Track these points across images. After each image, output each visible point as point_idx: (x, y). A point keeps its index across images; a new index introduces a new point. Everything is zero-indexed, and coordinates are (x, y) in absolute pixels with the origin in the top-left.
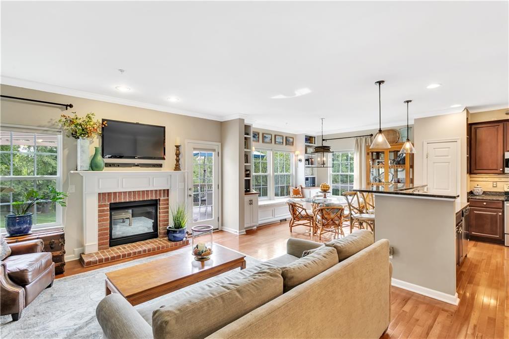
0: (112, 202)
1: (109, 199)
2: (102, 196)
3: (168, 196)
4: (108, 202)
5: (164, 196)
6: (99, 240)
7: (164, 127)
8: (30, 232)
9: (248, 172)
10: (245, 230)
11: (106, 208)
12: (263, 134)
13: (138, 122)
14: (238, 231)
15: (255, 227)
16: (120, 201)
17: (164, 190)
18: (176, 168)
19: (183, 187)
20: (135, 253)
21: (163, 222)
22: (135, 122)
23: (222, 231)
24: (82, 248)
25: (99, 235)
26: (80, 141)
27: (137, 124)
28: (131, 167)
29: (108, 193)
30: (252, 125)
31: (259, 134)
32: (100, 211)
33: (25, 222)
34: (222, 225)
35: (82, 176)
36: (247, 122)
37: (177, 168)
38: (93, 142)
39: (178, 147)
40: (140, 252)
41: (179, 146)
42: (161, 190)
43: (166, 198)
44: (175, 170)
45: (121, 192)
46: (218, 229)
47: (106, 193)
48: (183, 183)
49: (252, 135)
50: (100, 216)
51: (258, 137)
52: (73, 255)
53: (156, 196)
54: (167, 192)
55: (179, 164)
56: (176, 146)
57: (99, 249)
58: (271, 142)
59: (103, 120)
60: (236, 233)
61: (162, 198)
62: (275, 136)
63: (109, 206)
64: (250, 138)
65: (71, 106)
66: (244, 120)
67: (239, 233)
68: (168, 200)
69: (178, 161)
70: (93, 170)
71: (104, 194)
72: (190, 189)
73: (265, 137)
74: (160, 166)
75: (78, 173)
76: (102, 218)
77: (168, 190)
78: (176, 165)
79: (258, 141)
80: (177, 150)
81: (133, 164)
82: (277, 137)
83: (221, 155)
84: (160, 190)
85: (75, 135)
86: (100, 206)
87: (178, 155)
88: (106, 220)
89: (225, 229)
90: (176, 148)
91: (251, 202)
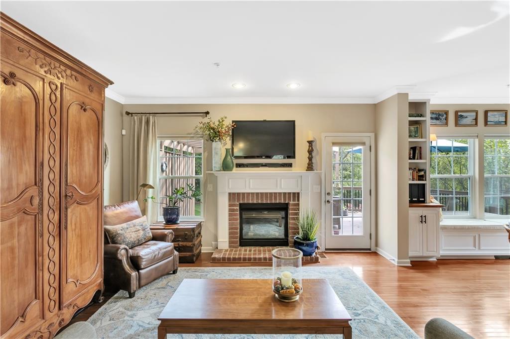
0: (241, 202)
1: (239, 200)
2: (232, 196)
3: (298, 200)
4: (237, 202)
5: (294, 200)
6: (230, 238)
7: (294, 122)
8: (178, 222)
9: (422, 173)
10: (409, 260)
11: (235, 208)
12: (456, 112)
13: (265, 119)
14: (396, 260)
15: (434, 259)
16: (248, 202)
17: (294, 194)
18: (308, 168)
19: (319, 191)
20: (255, 259)
21: (292, 229)
22: (262, 120)
23: (375, 254)
24: (216, 243)
25: (230, 233)
26: (214, 144)
27: (265, 121)
28: (259, 167)
29: (237, 193)
30: (430, 100)
31: (447, 113)
32: (230, 210)
33: (174, 214)
34: (377, 245)
35: (217, 176)
36: (414, 97)
37: (310, 167)
38: (226, 144)
39: (310, 143)
40: (260, 259)
41: (312, 141)
42: (291, 193)
43: (296, 202)
44: (307, 170)
45: (249, 193)
46: (370, 249)
47: (235, 193)
48: (320, 186)
49: (428, 115)
50: (230, 215)
51: (446, 119)
52: (211, 248)
53: (285, 199)
54: (297, 196)
55: (312, 163)
56: (308, 142)
57: (230, 247)
58: (476, 124)
59: (233, 122)
60: (393, 262)
61: (292, 202)
62: (486, 112)
63: (238, 206)
64: (425, 121)
65: (207, 113)
66: (407, 94)
67: (398, 263)
68: (298, 205)
69: (310, 159)
70: (224, 171)
71: (234, 194)
72: (328, 194)
73: (461, 116)
74: (290, 165)
75: (213, 174)
76: (232, 217)
77: (298, 194)
78: (309, 164)
79: (447, 124)
80: (309, 146)
81: (260, 164)
82: (489, 114)
83: (374, 149)
84: (289, 193)
85: (211, 139)
86: (230, 205)
87: (310, 152)
88: (236, 220)
89: (381, 252)
90: (308, 144)
91: (423, 219)
